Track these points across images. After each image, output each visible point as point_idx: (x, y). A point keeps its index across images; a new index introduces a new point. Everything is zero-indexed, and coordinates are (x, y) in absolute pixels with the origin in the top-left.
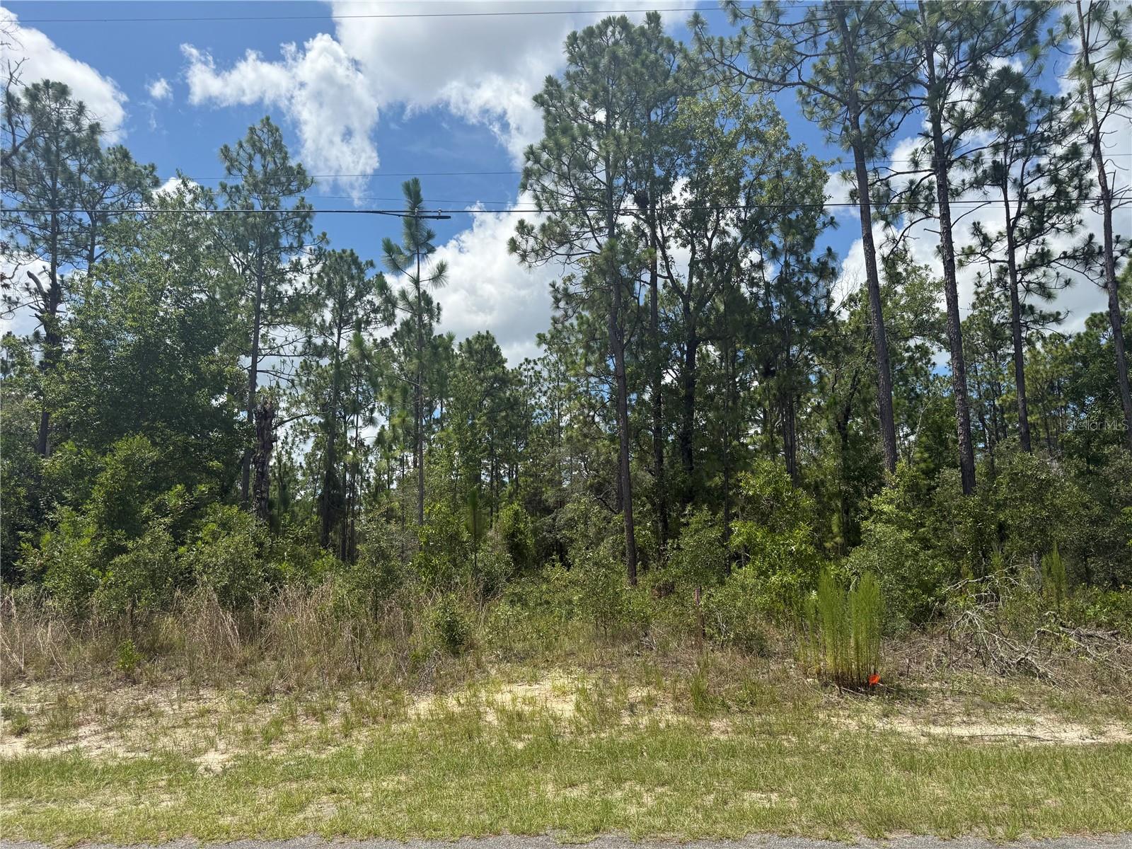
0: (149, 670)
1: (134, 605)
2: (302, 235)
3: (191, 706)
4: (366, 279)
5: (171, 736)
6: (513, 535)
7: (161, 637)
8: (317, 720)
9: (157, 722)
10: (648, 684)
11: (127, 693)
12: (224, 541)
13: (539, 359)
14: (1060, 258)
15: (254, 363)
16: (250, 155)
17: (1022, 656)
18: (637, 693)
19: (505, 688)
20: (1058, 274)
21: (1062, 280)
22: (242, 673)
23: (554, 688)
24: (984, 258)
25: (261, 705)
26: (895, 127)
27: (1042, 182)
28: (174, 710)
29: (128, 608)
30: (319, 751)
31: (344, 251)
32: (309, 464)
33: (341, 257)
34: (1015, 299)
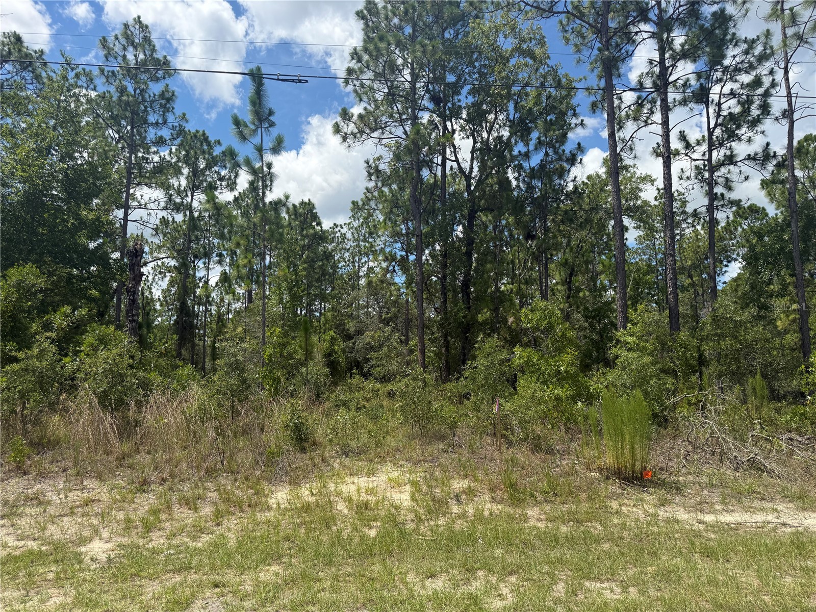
0: (38, 462)
1: (24, 408)
2: (166, 114)
3: (76, 496)
4: (215, 154)
5: (58, 525)
6: (330, 355)
7: (49, 432)
8: (190, 509)
9: (45, 511)
10: (466, 476)
11: (18, 483)
12: (102, 354)
13: (345, 224)
14: (745, 159)
15: (126, 214)
16: (124, 46)
17: (752, 455)
18: (459, 485)
19: (348, 479)
20: (740, 171)
21: (743, 177)
22: (121, 465)
23: (390, 479)
24: (687, 158)
25: (139, 494)
26: (630, 53)
27: (733, 102)
28: (60, 499)
29: (18, 409)
30: (195, 539)
31: (197, 132)
32: (165, 297)
33: (195, 136)
34: (711, 188)
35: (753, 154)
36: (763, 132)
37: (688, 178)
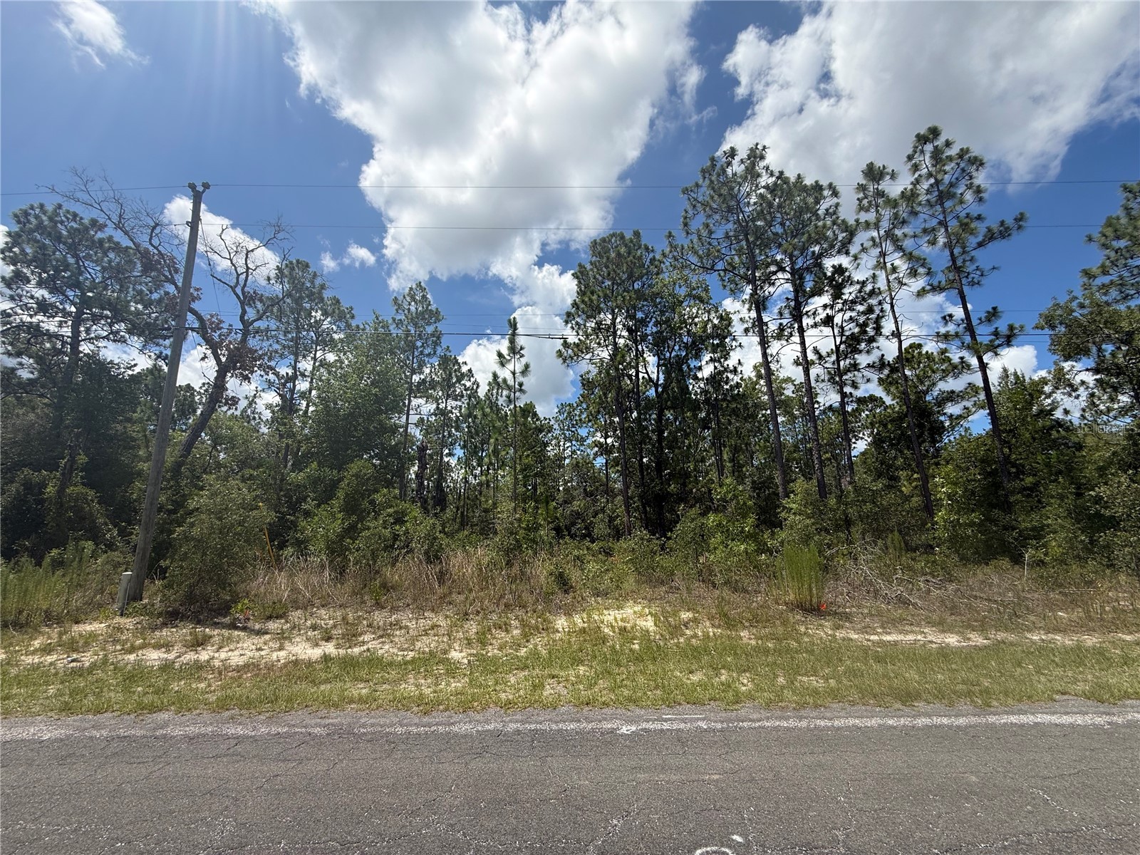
2: (436, 347)
3: (423, 623)
5: (421, 641)
8: (504, 631)
9: (407, 633)
10: (689, 609)
11: (381, 614)
14: (866, 367)
15: (408, 419)
16: (409, 302)
19: (605, 612)
20: (863, 376)
21: (865, 379)
23: (635, 612)
24: (821, 366)
28: (414, 625)
34: (842, 388)
35: (871, 363)
36: (878, 348)
37: (823, 381)
